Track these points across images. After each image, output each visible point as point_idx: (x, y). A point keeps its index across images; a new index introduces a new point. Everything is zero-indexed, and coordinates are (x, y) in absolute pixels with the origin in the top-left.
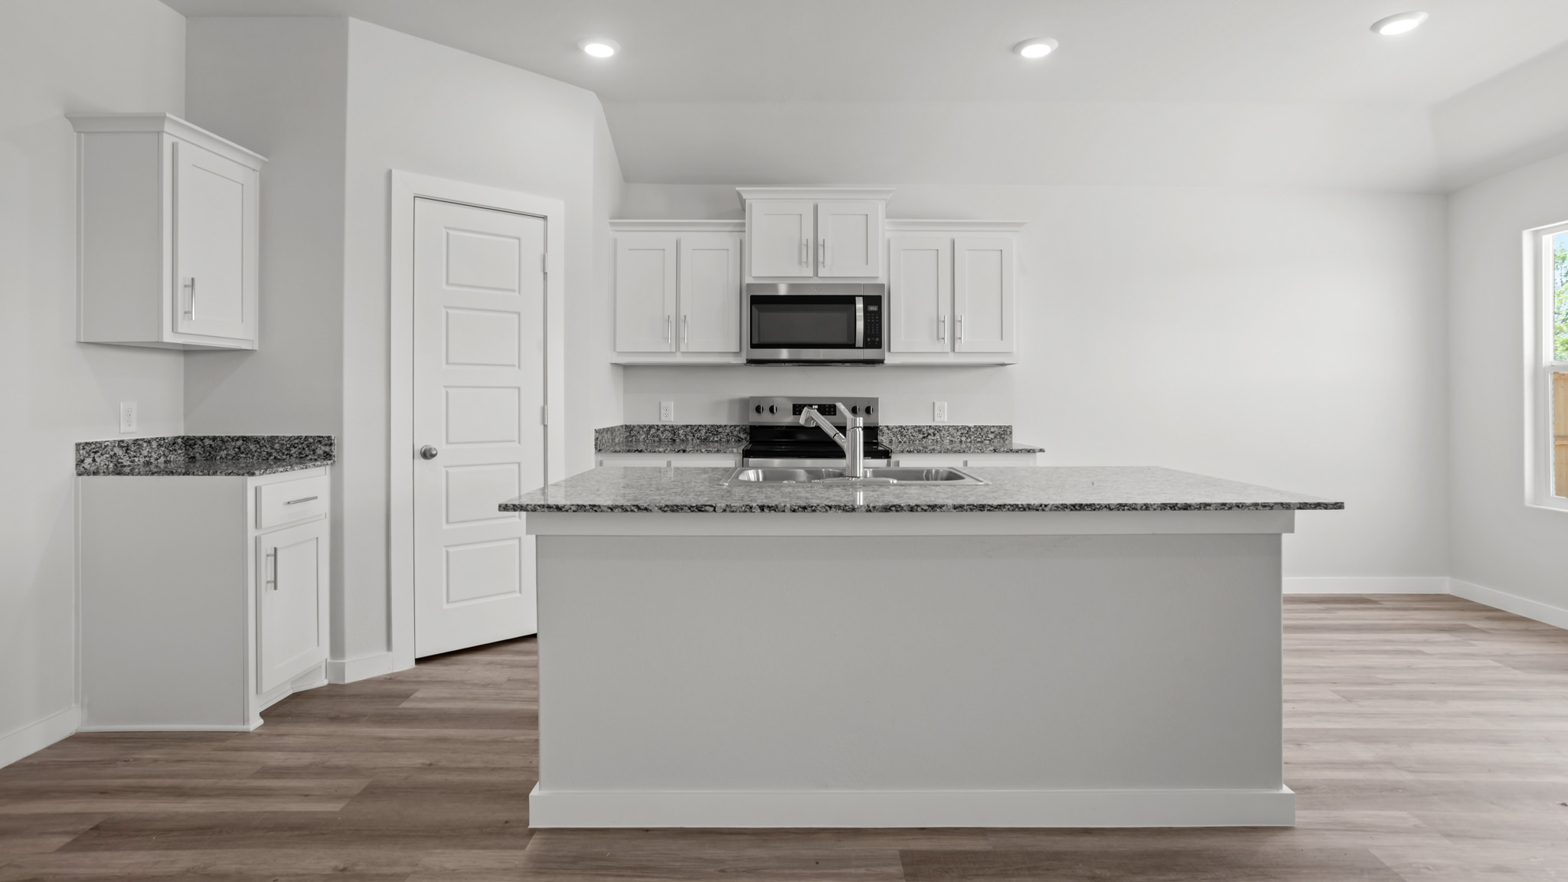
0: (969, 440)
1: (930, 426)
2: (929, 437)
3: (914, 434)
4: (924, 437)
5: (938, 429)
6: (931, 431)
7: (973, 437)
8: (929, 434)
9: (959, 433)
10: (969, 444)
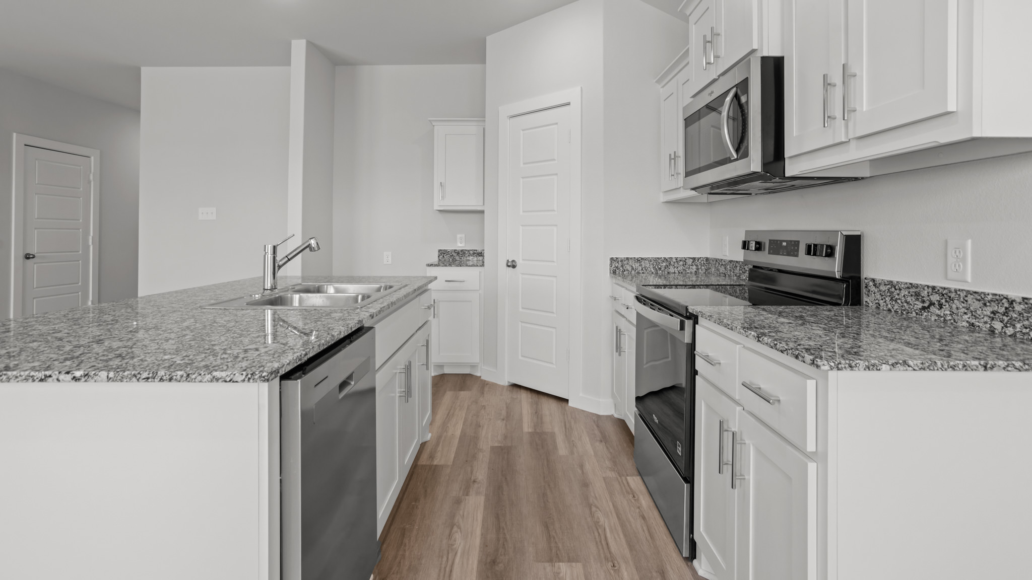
0: (1010, 331)
1: (934, 288)
2: (932, 309)
3: (909, 299)
4: (924, 308)
5: (947, 295)
6: (935, 298)
7: (1018, 326)
8: (932, 304)
9: (988, 311)
10: (1009, 341)
